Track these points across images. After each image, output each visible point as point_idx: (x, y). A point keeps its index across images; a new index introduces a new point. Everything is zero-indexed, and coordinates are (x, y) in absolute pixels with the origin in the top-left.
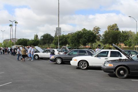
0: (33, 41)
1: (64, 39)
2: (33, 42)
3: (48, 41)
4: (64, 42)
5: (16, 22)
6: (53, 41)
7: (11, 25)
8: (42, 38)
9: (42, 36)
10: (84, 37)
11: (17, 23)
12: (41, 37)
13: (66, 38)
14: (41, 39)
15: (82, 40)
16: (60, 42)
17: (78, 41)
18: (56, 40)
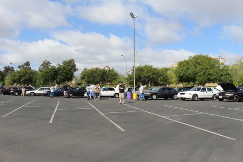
4: (27, 79)
10: (61, 74)
15: (59, 77)
16: (23, 79)
17: (54, 79)
18: (15, 76)
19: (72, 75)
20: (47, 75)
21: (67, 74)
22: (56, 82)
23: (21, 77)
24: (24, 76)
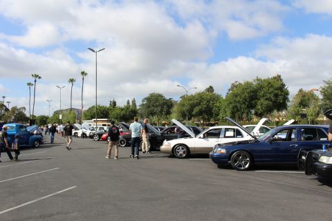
0: (122, 109)
1: (205, 102)
2: (123, 112)
3: (159, 109)
4: (204, 109)
5: (83, 73)
6: (175, 109)
7: (72, 81)
8: (145, 103)
9: (145, 99)
10: (263, 96)
11: (86, 74)
12: (143, 101)
13: (208, 101)
14: (143, 105)
15: (262, 103)
16: (196, 110)
17: (251, 106)
18: (184, 105)
19: (286, 99)
20: (238, 99)
21: (276, 95)
22: (256, 114)
23: (193, 106)
24: (199, 104)
